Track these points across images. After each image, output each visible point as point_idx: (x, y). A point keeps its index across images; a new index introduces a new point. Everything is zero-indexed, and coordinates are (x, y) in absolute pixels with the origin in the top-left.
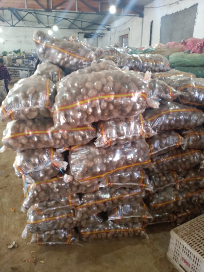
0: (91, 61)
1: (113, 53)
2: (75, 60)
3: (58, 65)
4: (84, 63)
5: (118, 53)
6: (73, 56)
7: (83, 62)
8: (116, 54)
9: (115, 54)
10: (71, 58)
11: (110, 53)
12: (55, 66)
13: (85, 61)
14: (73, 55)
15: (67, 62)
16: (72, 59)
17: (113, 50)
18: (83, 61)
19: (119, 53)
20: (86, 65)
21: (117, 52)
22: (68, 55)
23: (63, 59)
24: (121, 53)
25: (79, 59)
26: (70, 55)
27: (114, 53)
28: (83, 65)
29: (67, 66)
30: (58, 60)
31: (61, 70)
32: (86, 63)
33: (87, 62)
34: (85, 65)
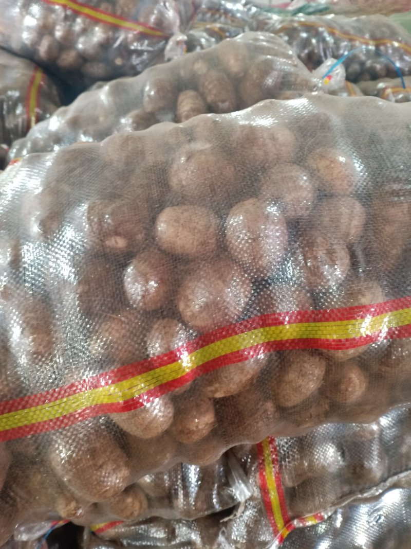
0: (167, 39)
1: (217, 16)
2: (98, 34)
3: (28, 55)
4: (135, 46)
5: (230, 15)
6: (88, 16)
7: (132, 43)
8: (226, 17)
9: (223, 19)
10: (79, 24)
11: (208, 15)
12: (16, 62)
13: (142, 37)
14: (86, 11)
15: (67, 43)
16: (84, 31)
17: (217, 7)
18: (130, 36)
19: (233, 16)
20: (145, 56)
21: (227, 12)
22: (69, 12)
23: (45, 29)
24: (239, 15)
25: (115, 28)
26: (76, 13)
27: (220, 16)
28: (134, 57)
29: (68, 59)
30: (26, 37)
31: (40, 78)
32: (145, 46)
33: (146, 42)
34: (139, 53)
